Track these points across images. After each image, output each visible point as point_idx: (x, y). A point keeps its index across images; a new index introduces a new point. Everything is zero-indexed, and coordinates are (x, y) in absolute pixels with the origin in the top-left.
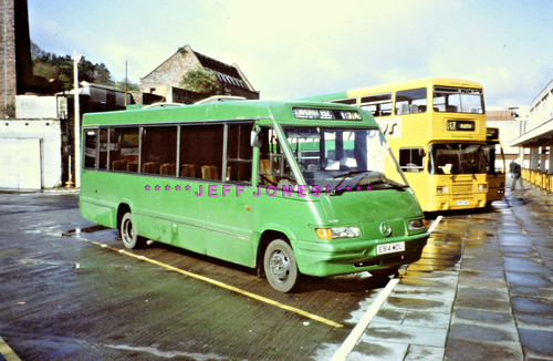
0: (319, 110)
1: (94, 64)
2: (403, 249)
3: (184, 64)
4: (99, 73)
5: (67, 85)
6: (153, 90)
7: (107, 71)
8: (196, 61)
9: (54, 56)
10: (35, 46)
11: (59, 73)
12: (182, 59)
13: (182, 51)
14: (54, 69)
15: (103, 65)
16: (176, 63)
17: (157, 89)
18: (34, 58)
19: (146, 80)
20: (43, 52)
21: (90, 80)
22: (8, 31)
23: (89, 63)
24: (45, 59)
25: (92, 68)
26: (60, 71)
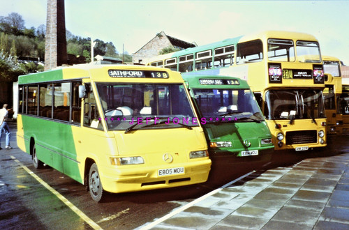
0: (214, 80)
1: (105, 42)
2: (257, 154)
3: (160, 44)
4: (109, 48)
5: (87, 59)
6: (140, 61)
7: (113, 47)
8: (168, 41)
9: (80, 38)
10: (69, 32)
11: (83, 50)
12: (159, 41)
13: (159, 36)
14: (80, 47)
15: (111, 43)
16: (155, 43)
17: (143, 60)
18: (67, 40)
19: (136, 55)
20: (73, 36)
21: (102, 54)
22: (53, 27)
23: (102, 42)
24: (74, 41)
25: (104, 45)
26: (84, 48)
